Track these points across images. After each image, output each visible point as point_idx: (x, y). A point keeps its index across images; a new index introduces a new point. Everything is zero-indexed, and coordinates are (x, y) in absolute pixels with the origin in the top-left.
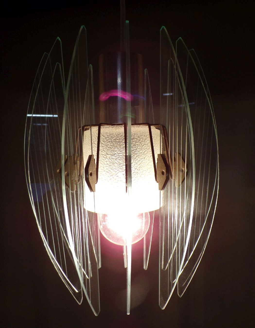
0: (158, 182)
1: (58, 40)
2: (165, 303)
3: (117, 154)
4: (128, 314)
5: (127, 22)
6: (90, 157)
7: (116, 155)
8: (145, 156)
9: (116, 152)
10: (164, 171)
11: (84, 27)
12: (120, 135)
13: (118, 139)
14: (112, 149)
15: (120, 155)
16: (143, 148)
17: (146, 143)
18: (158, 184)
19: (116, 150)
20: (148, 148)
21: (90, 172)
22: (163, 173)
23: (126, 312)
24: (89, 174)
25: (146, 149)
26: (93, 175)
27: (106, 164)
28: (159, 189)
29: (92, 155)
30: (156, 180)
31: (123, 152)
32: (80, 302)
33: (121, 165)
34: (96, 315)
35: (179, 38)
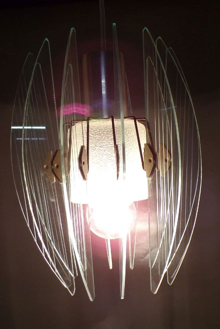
0: (145, 170)
1: (46, 41)
2: (157, 286)
3: (105, 145)
4: (122, 298)
5: (114, 24)
6: (82, 148)
7: (104, 147)
8: (131, 147)
9: (104, 144)
10: (151, 158)
11: (74, 29)
12: (108, 128)
13: (106, 132)
14: (101, 141)
15: (108, 146)
16: (129, 139)
17: (132, 135)
18: (145, 172)
19: (104, 142)
20: (134, 139)
21: (83, 161)
22: (150, 161)
23: (120, 297)
24: (82, 162)
25: (132, 141)
26: (85, 164)
27: (95, 156)
28: (147, 177)
29: (83, 146)
30: (144, 169)
31: (111, 143)
32: (72, 293)
33: (110, 156)
34: (91, 300)
35: (158, 38)
